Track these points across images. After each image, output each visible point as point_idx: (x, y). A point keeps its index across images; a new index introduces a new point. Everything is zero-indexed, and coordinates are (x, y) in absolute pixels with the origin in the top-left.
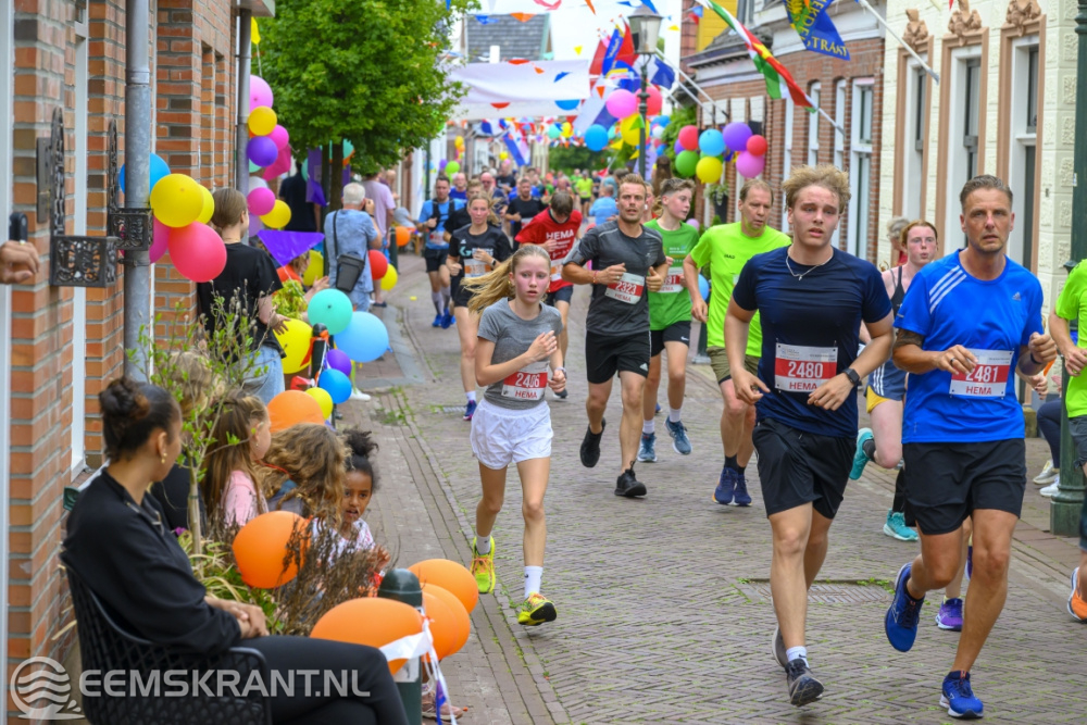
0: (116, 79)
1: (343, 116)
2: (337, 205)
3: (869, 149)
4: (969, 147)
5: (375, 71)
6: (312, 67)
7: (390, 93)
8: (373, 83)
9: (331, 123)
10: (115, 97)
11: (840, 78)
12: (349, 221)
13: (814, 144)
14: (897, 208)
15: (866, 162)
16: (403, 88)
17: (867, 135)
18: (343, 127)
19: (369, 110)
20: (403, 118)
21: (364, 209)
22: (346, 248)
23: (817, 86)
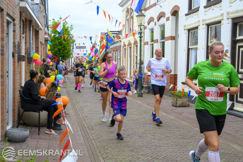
0: (28, 43)
1: (60, 54)
2: (59, 64)
3: (120, 58)
4: (130, 57)
5: (63, 49)
6: (56, 48)
7: (65, 51)
8: (63, 50)
9: (58, 55)
10: (28, 45)
11: (116, 50)
12: (60, 66)
13: (114, 58)
14: (123, 64)
15: (120, 59)
16: (66, 51)
17: (120, 56)
18: (60, 55)
19: (63, 53)
20: (67, 54)
21: (62, 64)
22: (60, 69)
23: (114, 51)
